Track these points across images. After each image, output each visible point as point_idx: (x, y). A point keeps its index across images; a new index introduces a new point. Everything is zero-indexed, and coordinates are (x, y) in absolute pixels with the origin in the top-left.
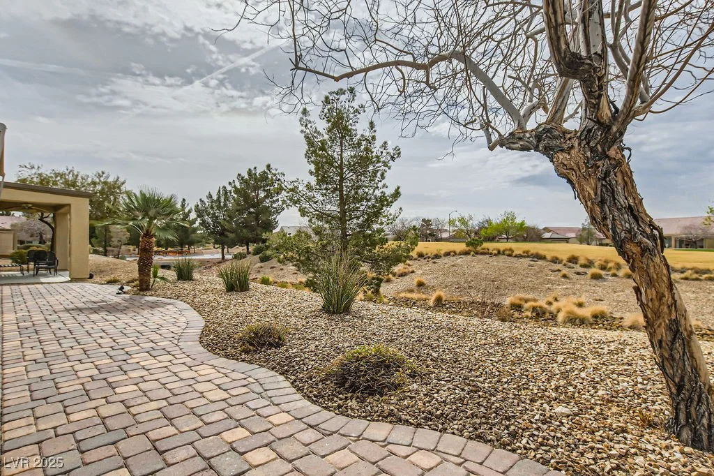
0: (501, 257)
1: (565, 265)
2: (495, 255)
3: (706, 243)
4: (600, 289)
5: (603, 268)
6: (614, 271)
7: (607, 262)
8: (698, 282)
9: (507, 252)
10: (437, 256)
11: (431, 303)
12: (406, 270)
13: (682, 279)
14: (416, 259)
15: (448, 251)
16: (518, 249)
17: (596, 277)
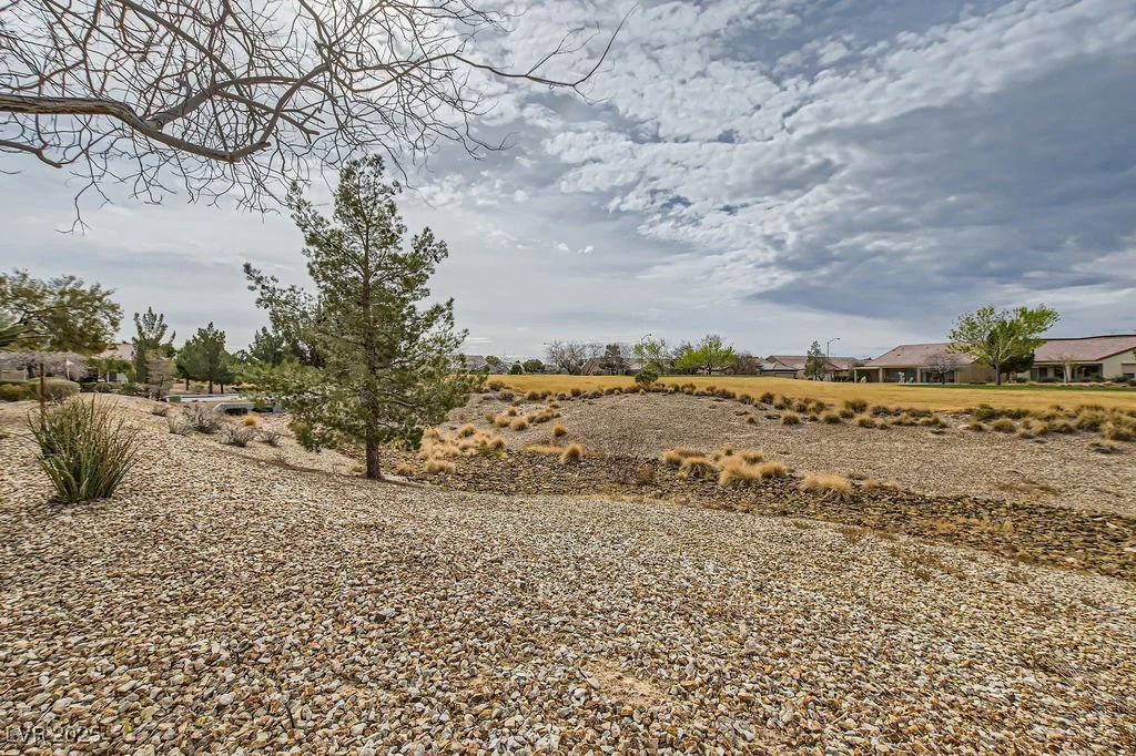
0: (679, 396)
1: (756, 406)
2: (671, 393)
3: (958, 376)
4: (790, 438)
5: (802, 410)
6: (813, 414)
7: (807, 401)
8: (913, 428)
9: (687, 389)
10: (596, 395)
11: (562, 460)
12: (550, 414)
13: (895, 423)
14: (569, 399)
15: (612, 388)
16: (701, 384)
17: (791, 422)
